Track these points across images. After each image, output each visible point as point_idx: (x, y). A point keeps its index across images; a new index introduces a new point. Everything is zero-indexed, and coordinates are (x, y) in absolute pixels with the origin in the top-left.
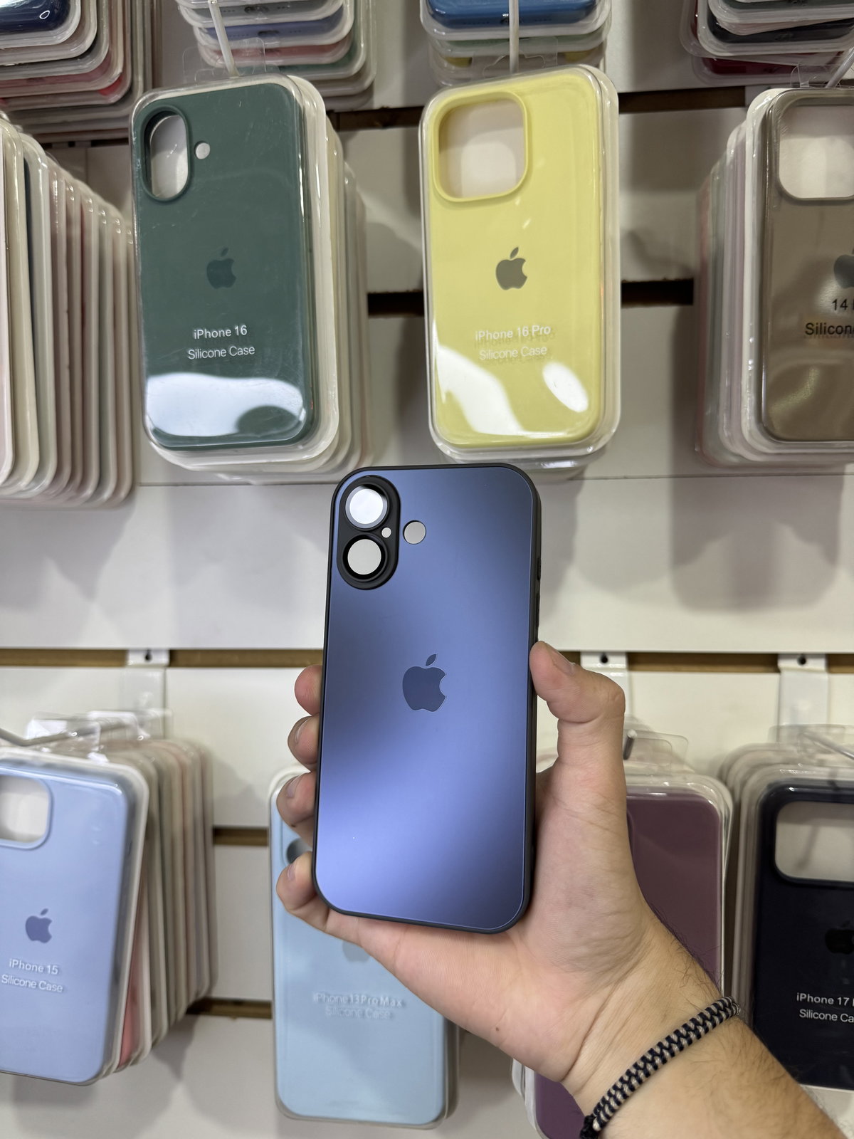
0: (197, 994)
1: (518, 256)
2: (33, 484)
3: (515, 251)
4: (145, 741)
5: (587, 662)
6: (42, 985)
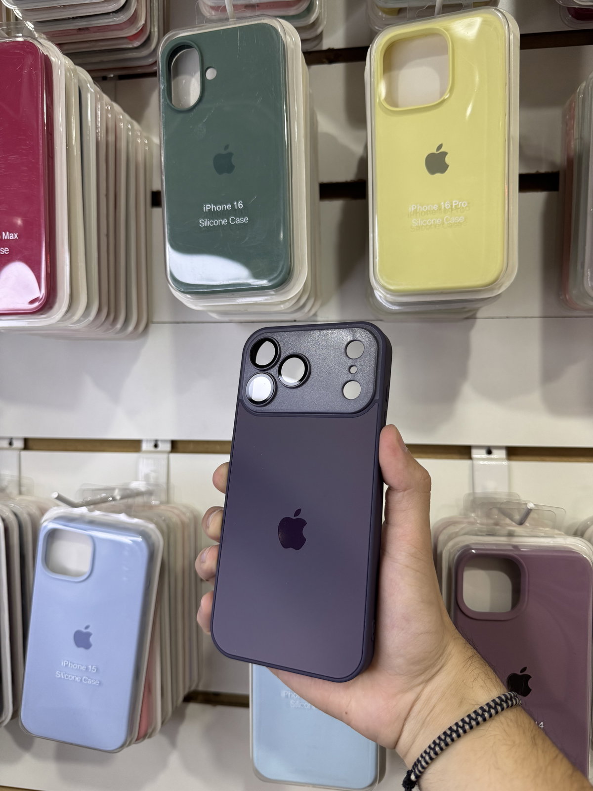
0: (190, 687)
1: (442, 150)
2: (82, 319)
3: (440, 147)
4: (155, 506)
5: (476, 454)
6: (84, 679)
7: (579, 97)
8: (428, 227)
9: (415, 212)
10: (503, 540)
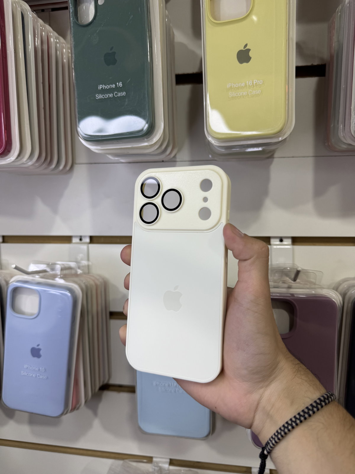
0: (103, 382)
1: (247, 48)
2: (28, 161)
3: (246, 45)
4: (80, 275)
5: (273, 241)
6: (38, 376)
7: (338, 14)
8: (239, 97)
9: (231, 88)
10: (284, 290)
